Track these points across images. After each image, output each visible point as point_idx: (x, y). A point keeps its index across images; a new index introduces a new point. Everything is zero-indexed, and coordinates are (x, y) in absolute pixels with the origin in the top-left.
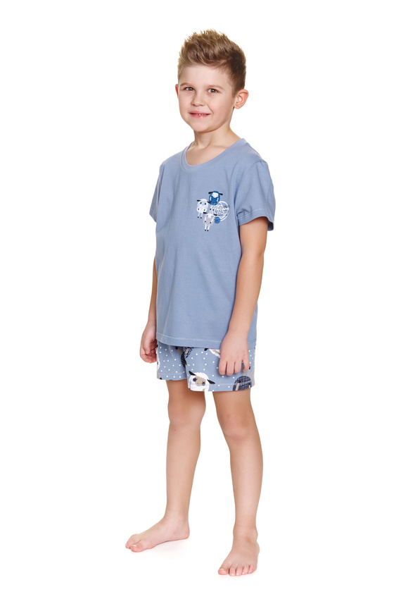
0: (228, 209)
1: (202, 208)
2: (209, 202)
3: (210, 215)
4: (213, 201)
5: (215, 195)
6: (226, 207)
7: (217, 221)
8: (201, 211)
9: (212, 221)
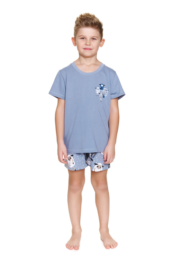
0: (108, 92)
1: (98, 91)
2: (100, 89)
3: (101, 94)
4: (101, 88)
5: (102, 86)
6: (106, 91)
7: (104, 97)
8: (98, 93)
9: (102, 97)
